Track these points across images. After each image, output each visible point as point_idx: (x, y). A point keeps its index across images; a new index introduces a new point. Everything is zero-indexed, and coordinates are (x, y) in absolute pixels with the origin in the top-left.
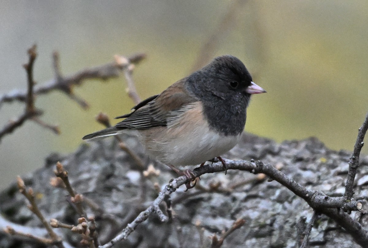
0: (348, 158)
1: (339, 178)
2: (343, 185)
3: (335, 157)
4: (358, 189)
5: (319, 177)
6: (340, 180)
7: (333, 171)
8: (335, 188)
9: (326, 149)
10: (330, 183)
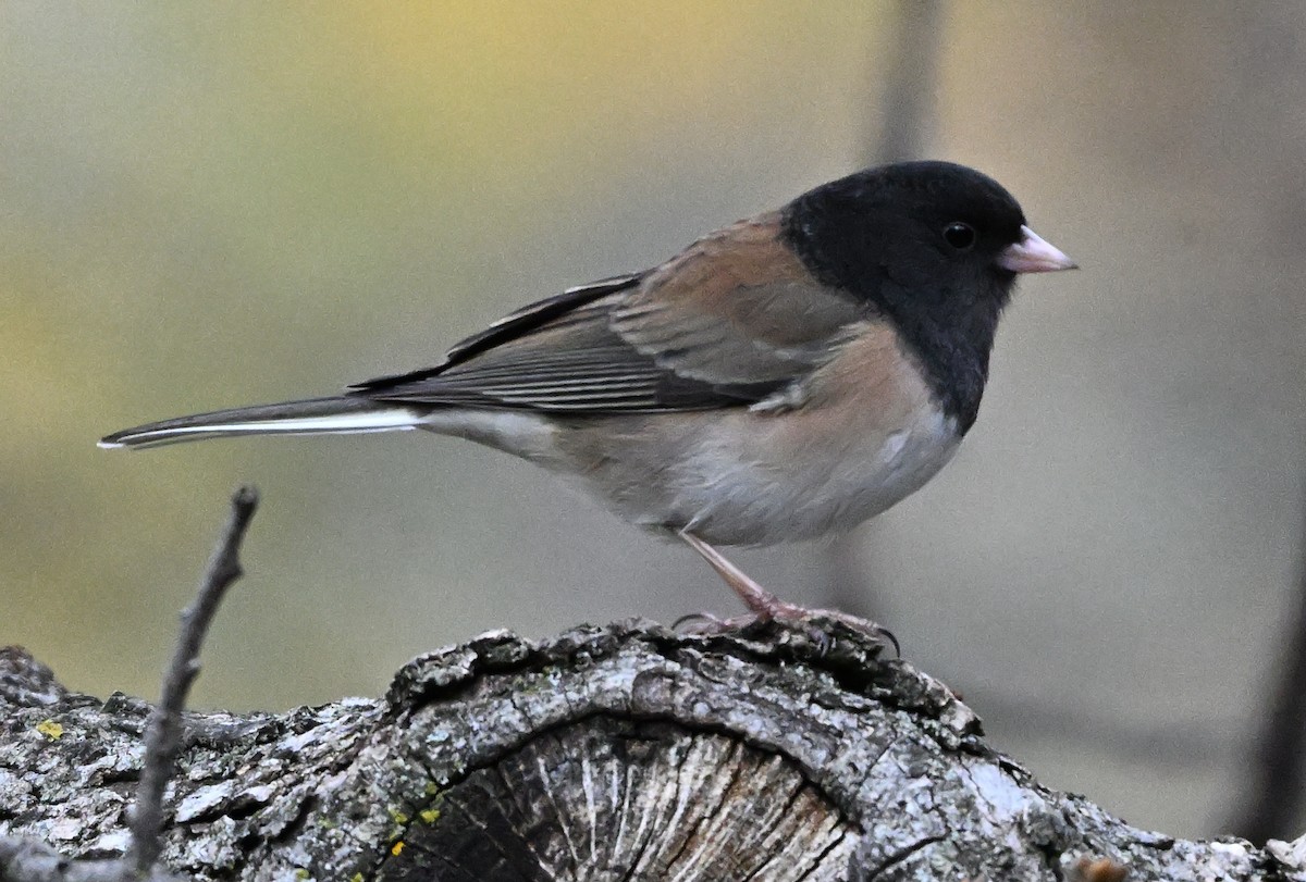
0: (140, 724)
1: (108, 794)
2: (122, 821)
3: (93, 718)
4: (178, 834)
5: (36, 791)
6: (113, 802)
7: (85, 771)
8: (95, 832)
9: (63, 691)
10: (73, 814)
